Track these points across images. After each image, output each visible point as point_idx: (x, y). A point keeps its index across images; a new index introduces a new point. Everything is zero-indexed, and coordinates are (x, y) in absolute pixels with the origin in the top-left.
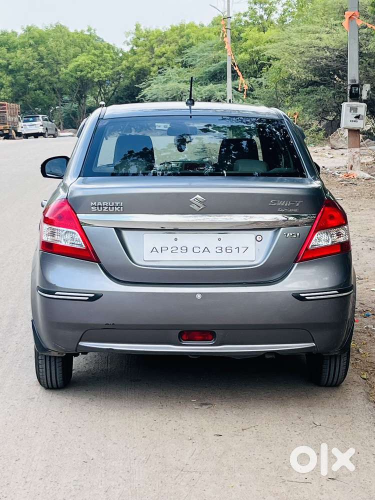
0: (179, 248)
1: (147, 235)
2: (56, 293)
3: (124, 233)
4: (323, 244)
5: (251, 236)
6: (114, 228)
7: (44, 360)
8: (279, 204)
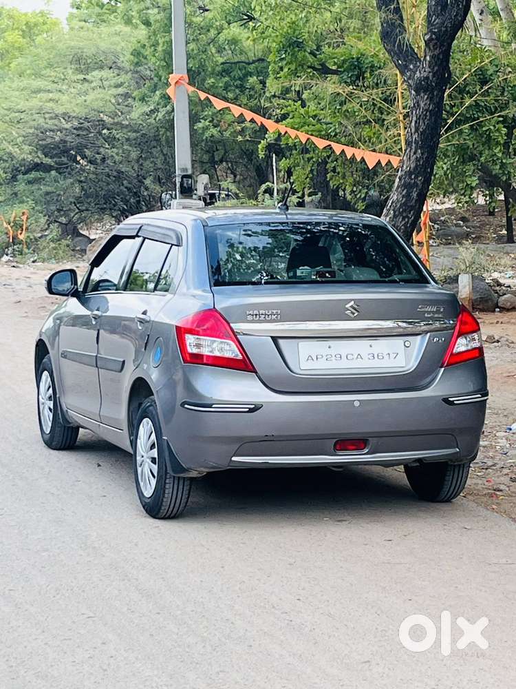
0: (334, 356)
1: (302, 343)
2: (214, 406)
3: (281, 342)
4: (463, 349)
5: (399, 341)
6: (272, 337)
7: (172, 484)
8: (426, 310)
